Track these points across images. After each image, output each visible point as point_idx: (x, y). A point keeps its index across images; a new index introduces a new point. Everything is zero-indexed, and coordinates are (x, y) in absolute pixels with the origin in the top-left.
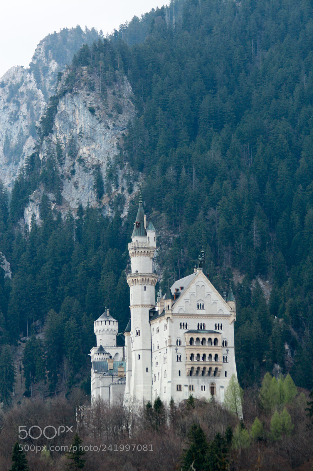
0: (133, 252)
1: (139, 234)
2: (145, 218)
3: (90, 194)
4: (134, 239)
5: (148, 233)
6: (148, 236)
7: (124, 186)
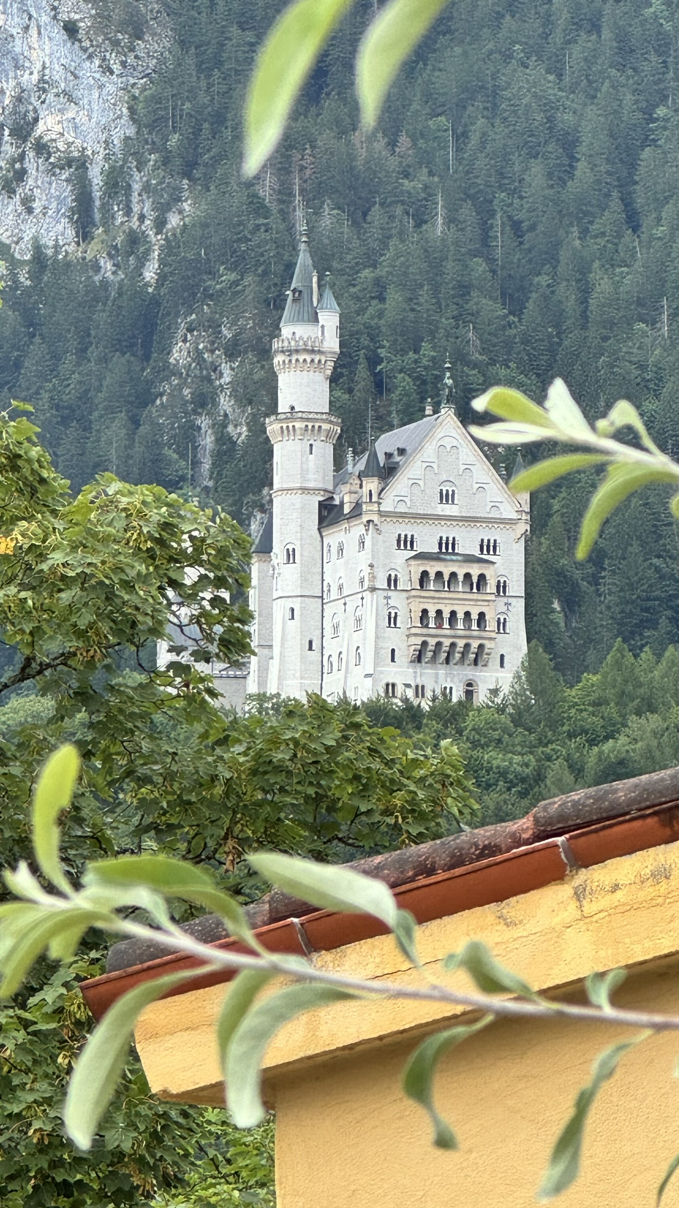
0: (284, 362)
1: (298, 319)
2: (315, 279)
3: (60, 227)
4: (286, 331)
5: (323, 317)
6: (320, 324)
7: (145, 210)
